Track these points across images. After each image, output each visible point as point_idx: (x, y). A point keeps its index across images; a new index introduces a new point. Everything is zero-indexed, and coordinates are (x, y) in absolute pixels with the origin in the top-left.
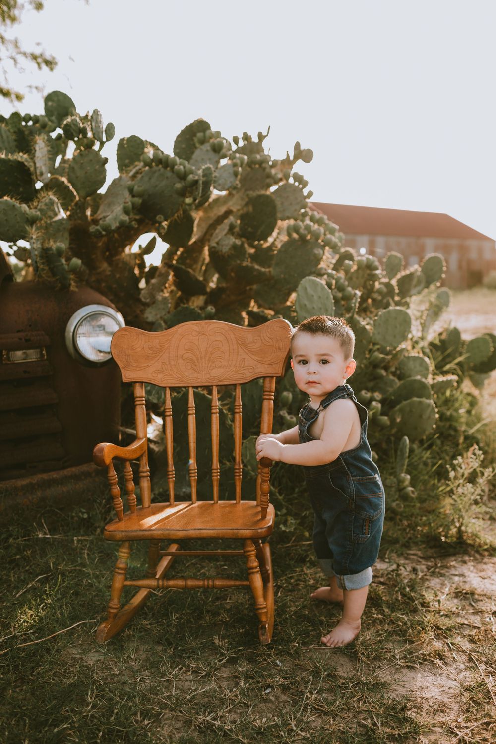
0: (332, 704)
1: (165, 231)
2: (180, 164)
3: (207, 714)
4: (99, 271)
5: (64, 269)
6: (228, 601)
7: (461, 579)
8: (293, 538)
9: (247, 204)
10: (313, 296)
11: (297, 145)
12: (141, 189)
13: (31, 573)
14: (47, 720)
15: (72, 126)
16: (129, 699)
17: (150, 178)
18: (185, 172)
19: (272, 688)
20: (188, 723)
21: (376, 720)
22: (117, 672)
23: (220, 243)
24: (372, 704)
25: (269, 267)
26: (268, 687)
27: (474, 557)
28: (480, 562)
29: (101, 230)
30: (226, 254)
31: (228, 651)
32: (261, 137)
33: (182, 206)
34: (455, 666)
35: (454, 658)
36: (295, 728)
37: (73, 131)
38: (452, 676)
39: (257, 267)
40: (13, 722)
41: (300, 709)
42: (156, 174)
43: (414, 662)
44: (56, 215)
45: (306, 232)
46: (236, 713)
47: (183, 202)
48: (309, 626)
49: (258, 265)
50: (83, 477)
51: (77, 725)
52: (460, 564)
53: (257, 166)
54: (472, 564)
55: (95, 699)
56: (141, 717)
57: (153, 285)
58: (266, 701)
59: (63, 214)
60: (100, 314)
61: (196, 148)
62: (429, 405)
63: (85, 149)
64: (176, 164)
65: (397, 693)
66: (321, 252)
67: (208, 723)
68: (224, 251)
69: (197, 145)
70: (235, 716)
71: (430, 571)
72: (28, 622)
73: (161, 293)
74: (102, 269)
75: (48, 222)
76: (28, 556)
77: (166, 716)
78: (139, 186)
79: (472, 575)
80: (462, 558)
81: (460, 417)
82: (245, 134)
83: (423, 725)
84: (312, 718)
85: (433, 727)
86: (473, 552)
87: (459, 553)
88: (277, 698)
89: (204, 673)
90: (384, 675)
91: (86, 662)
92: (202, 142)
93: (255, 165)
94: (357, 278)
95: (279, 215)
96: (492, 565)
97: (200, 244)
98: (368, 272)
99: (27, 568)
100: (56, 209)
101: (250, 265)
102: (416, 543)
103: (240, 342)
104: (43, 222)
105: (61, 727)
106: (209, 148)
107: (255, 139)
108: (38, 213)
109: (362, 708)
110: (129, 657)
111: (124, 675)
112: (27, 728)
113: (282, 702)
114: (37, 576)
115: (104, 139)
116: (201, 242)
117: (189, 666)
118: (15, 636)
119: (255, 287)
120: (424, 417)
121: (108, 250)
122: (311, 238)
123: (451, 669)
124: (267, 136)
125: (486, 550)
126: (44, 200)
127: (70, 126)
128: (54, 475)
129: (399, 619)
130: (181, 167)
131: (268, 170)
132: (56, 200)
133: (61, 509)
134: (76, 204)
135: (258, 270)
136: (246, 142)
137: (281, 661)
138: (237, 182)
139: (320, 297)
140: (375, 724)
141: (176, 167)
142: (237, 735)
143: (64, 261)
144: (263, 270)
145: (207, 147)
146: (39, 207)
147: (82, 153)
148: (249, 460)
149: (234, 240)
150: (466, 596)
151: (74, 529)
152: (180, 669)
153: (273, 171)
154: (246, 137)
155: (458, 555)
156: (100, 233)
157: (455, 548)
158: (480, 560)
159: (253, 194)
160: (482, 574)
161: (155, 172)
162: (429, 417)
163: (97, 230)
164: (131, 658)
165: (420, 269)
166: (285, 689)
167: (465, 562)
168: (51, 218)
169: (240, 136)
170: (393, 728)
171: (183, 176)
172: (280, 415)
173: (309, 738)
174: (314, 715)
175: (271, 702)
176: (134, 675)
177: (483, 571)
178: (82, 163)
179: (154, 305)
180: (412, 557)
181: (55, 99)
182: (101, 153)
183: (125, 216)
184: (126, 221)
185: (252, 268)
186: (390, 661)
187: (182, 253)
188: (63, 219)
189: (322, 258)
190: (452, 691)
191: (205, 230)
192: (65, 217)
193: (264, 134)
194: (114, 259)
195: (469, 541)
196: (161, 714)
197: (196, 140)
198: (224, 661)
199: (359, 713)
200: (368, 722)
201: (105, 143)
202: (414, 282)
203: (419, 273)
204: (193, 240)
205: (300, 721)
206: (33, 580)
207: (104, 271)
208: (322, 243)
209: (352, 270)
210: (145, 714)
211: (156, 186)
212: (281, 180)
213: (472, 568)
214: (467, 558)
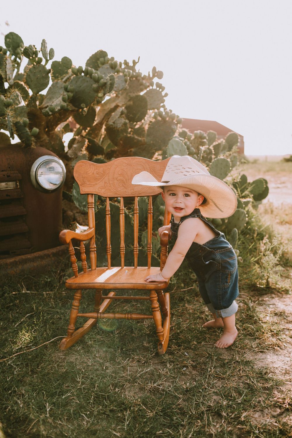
0: (224, 373)
1: (86, 114)
2: (95, 73)
3: (152, 383)
4: (42, 140)
5: (28, 134)
6: (144, 323)
7: (274, 306)
8: (175, 288)
9: (129, 100)
10: (177, 149)
11: (154, 69)
12: (72, 88)
13: (21, 313)
14: (56, 392)
15: (29, 49)
16: (103, 378)
17: (76, 82)
18: (98, 77)
19: (187, 367)
20: (142, 389)
21: (252, 380)
22: (91, 364)
23: (116, 122)
24: (248, 372)
25: (143, 137)
26: (184, 367)
27: (277, 295)
28: (282, 298)
29: (49, 111)
30: (120, 129)
31: (154, 349)
32: (134, 63)
33: (96, 98)
34: (286, 350)
35: (284, 346)
36: (207, 388)
37: (29, 53)
38: (287, 355)
39: (136, 137)
40: (35, 395)
41: (206, 378)
42: (81, 79)
43: (264, 349)
44: (20, 103)
45: (166, 116)
46: (169, 382)
47: (97, 96)
48: (198, 333)
49: (137, 136)
50: (45, 257)
51: (75, 394)
52: (271, 299)
53: (134, 79)
54: (277, 298)
55: (82, 379)
56: (112, 387)
57: (75, 148)
58: (185, 374)
59: (23, 103)
60: (51, 161)
61: (99, 67)
62: (243, 213)
63: (37, 64)
64: (93, 73)
65: (258, 365)
66: (176, 127)
67: (154, 388)
68: (118, 127)
69: (100, 65)
70: (169, 383)
71: (256, 303)
72: (27, 340)
73: (81, 152)
74: (43, 139)
75: (16, 107)
76: (17, 304)
77: (127, 386)
78: (71, 86)
79: (279, 304)
80: (271, 295)
81: (253, 223)
82: (125, 61)
83: (280, 381)
84: (215, 382)
85: (286, 381)
86: (276, 292)
87: (268, 294)
88: (190, 372)
89: (144, 362)
90: (249, 356)
91: (69, 360)
92: (103, 64)
93: (133, 78)
94: (194, 143)
95: (149, 107)
96: (288, 299)
97: (99, 125)
98: (200, 140)
99: (18, 311)
100: (20, 99)
101: (132, 136)
102: (243, 289)
103: (152, 170)
104: (13, 107)
105: (66, 396)
106: (108, 67)
107: (131, 64)
108: (12, 101)
109: (242, 375)
110: (95, 355)
111: (94, 365)
112: (45, 397)
113: (194, 374)
114: (26, 315)
115: (48, 58)
116: (100, 124)
117: (133, 358)
118: (21, 348)
119: (133, 150)
120: (241, 219)
121: (48, 127)
122: (169, 120)
123: (285, 351)
124: (138, 62)
125: (283, 291)
126: (13, 93)
127: (28, 50)
128: (29, 256)
129: (248, 327)
130: (96, 75)
131: (141, 81)
132: (19, 94)
133: (33, 276)
134: (31, 97)
135: (137, 139)
136: (126, 66)
137: (188, 353)
138: (127, 86)
139: (180, 150)
140: (253, 382)
141: (93, 75)
142: (174, 393)
143: (27, 130)
144: (140, 139)
145: (107, 66)
146: (11, 97)
147: (35, 66)
148: (146, 244)
149: (124, 120)
150: (280, 315)
151: (42, 288)
152: (129, 360)
153: (144, 82)
154: (126, 63)
155: (268, 295)
156: (48, 113)
157: (266, 290)
158: (281, 296)
159: (133, 95)
160: (285, 303)
161: (79, 78)
162: (243, 220)
163: (47, 112)
164: (96, 356)
165: (224, 141)
166: (194, 367)
167: (273, 298)
168: (17, 104)
169: (123, 62)
170: (263, 384)
171: (97, 81)
172: (160, 219)
173: (217, 392)
174: (216, 380)
175: (187, 374)
176: (101, 365)
177: (285, 302)
178: (35, 73)
179: (77, 159)
180: (243, 296)
181: (11, 37)
182: (46, 66)
183: (64, 103)
184: (65, 106)
185: (134, 138)
186: (250, 349)
187: (89, 131)
188: (23, 106)
189: (176, 131)
190: (289, 363)
191: (102, 117)
192: (25, 105)
193: (137, 61)
194: (51, 133)
195: (273, 287)
196: (124, 385)
197: (99, 62)
198: (154, 354)
199: (241, 377)
200: (248, 381)
201: (49, 60)
202: (221, 148)
203: (224, 143)
204: (95, 123)
205: (209, 384)
206: (24, 317)
207: (45, 140)
208: (176, 122)
209: (192, 139)
210: (115, 386)
211: (81, 86)
212: (149, 86)
213: (278, 301)
214: (274, 296)
